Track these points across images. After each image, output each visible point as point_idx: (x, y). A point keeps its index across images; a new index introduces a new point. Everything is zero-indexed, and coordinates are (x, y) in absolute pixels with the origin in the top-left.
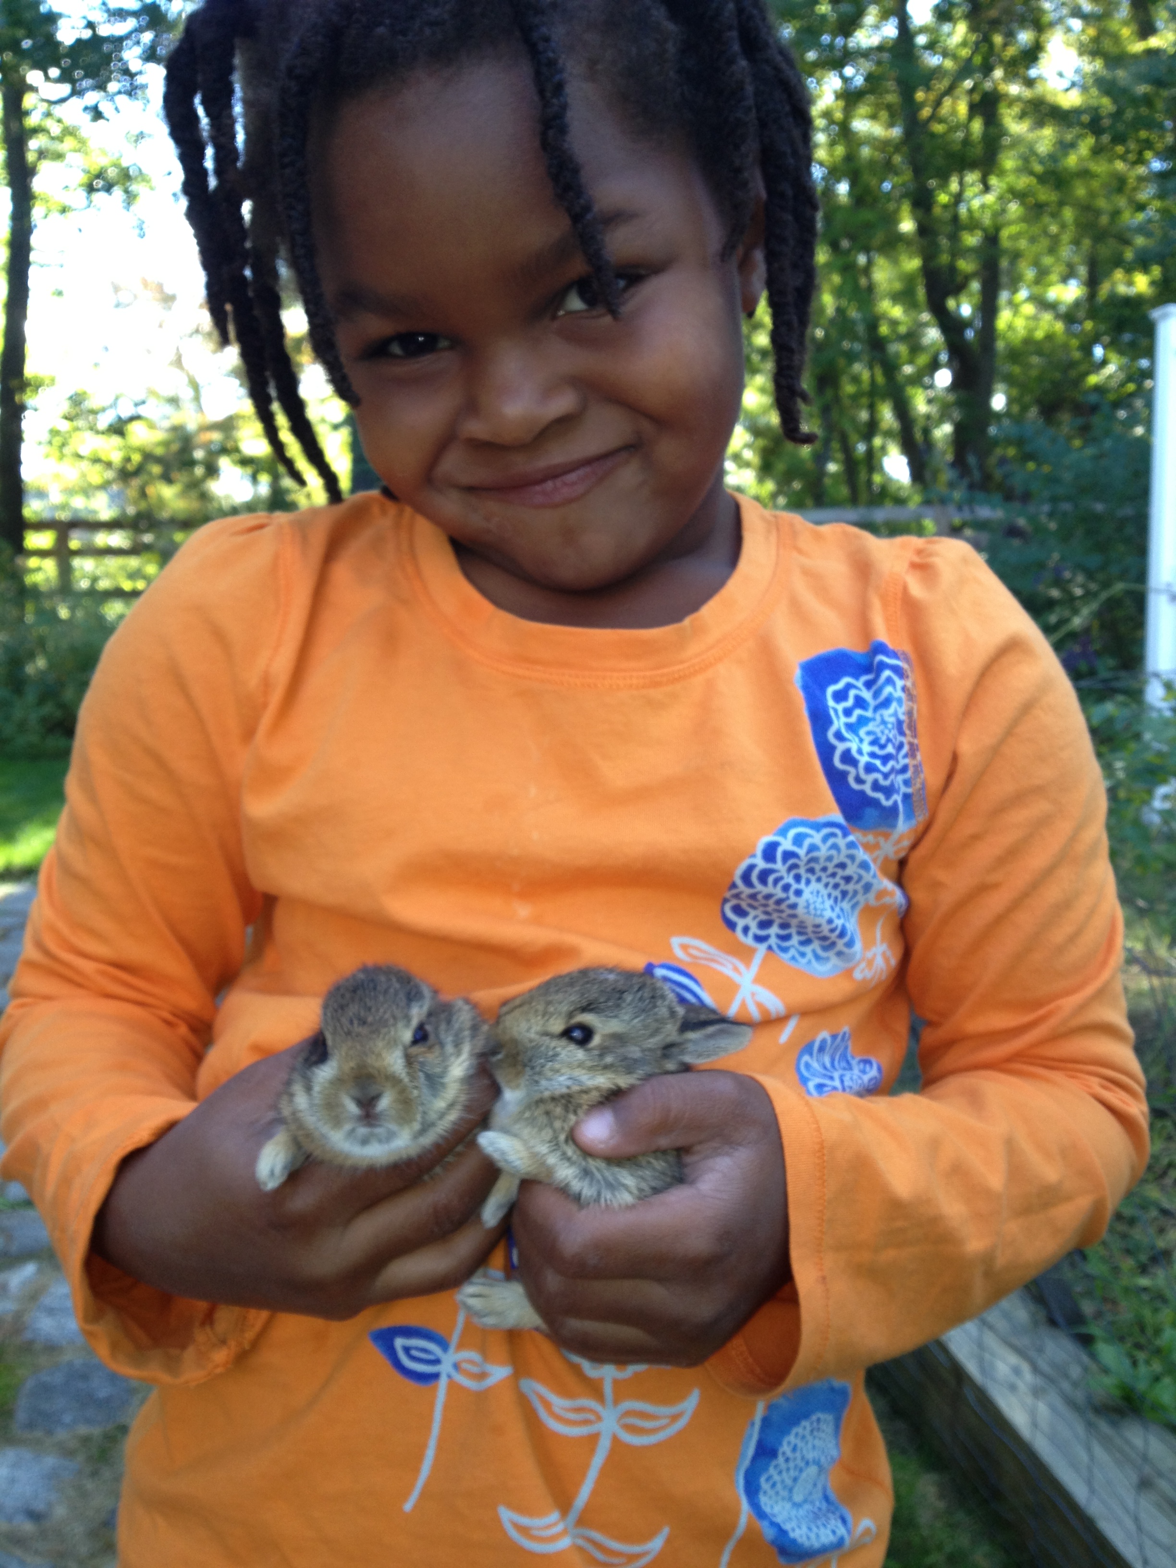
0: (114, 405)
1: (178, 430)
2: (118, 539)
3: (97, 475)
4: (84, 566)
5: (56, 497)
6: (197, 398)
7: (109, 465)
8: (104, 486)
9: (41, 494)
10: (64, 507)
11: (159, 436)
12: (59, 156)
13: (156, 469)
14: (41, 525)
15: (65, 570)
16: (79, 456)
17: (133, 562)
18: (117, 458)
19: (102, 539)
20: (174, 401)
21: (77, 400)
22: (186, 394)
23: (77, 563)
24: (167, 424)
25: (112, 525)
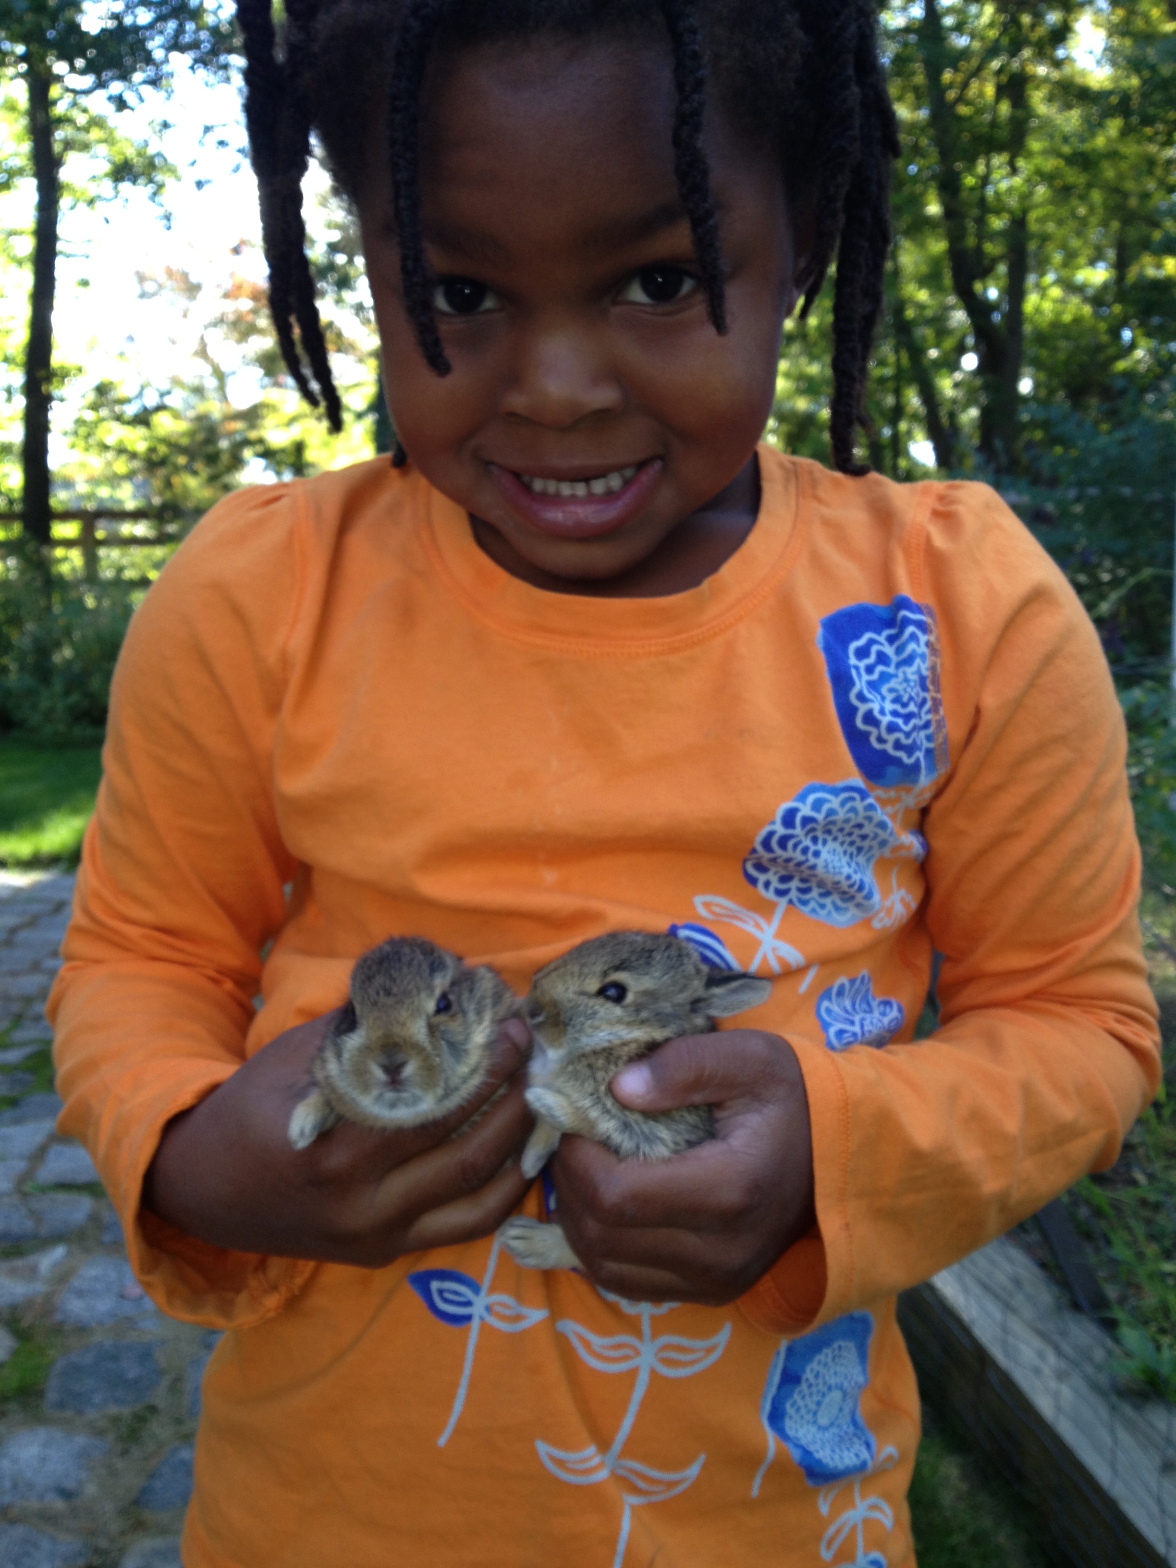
0: (140, 395)
1: (202, 420)
2: (141, 529)
3: (121, 466)
4: (109, 556)
5: (82, 488)
6: (222, 387)
7: (133, 455)
8: (129, 476)
9: (68, 484)
10: (91, 496)
11: (182, 426)
12: (85, 147)
13: (182, 460)
14: (67, 516)
15: (91, 560)
16: (105, 447)
17: (159, 552)
18: (141, 447)
19: (127, 529)
20: (198, 391)
21: (102, 390)
22: (211, 383)
23: (102, 552)
24: (191, 414)
25: (136, 516)
